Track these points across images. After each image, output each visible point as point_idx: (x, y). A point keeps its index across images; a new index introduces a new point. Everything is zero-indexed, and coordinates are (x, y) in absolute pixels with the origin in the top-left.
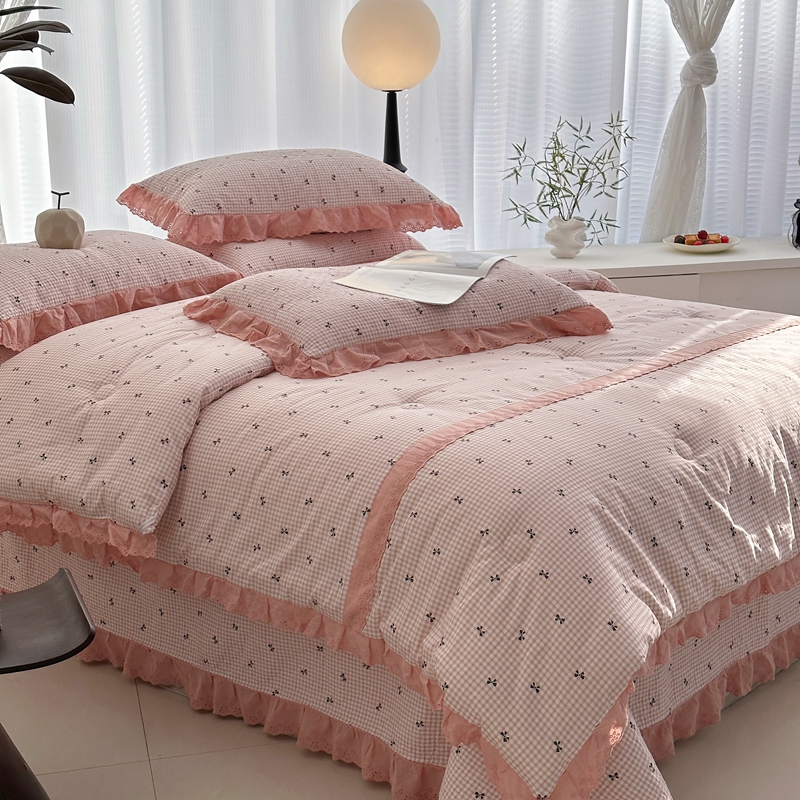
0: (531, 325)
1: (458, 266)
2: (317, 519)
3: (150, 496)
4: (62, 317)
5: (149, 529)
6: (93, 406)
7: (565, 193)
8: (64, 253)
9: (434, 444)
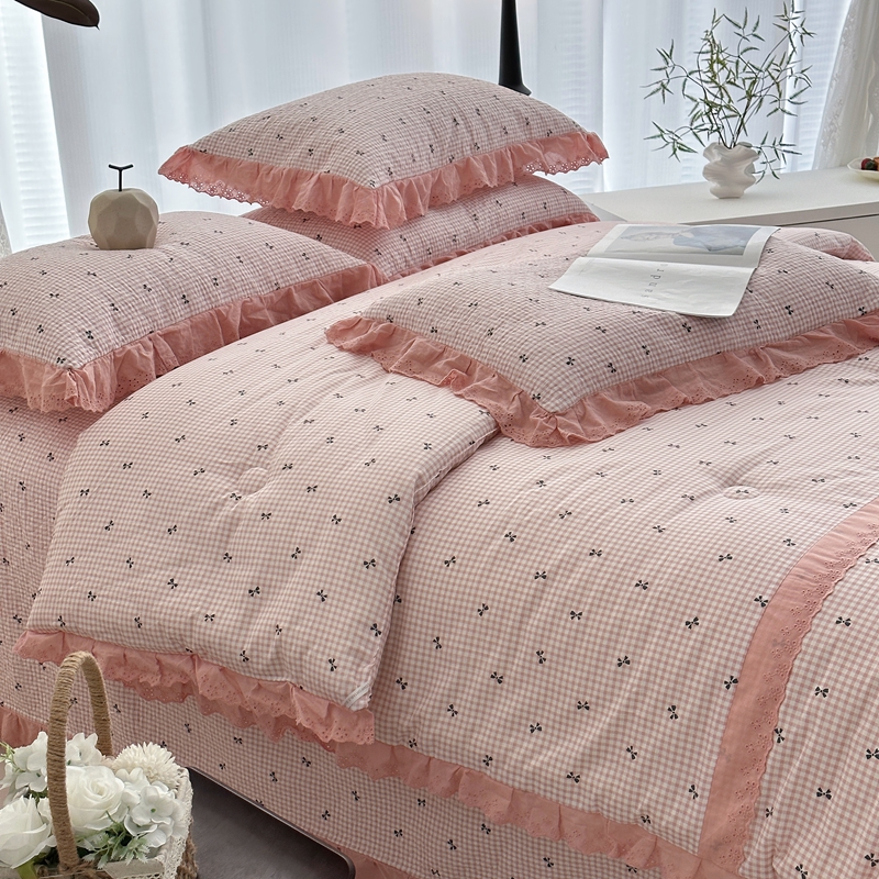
0: (833, 335)
1: (711, 250)
2: (642, 691)
3: (358, 651)
4: (151, 355)
5: (362, 702)
6: (240, 503)
7: (728, 112)
8: (139, 255)
9: (824, 571)
